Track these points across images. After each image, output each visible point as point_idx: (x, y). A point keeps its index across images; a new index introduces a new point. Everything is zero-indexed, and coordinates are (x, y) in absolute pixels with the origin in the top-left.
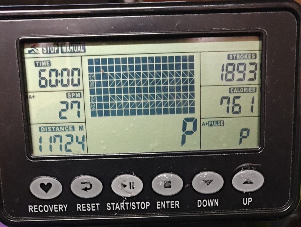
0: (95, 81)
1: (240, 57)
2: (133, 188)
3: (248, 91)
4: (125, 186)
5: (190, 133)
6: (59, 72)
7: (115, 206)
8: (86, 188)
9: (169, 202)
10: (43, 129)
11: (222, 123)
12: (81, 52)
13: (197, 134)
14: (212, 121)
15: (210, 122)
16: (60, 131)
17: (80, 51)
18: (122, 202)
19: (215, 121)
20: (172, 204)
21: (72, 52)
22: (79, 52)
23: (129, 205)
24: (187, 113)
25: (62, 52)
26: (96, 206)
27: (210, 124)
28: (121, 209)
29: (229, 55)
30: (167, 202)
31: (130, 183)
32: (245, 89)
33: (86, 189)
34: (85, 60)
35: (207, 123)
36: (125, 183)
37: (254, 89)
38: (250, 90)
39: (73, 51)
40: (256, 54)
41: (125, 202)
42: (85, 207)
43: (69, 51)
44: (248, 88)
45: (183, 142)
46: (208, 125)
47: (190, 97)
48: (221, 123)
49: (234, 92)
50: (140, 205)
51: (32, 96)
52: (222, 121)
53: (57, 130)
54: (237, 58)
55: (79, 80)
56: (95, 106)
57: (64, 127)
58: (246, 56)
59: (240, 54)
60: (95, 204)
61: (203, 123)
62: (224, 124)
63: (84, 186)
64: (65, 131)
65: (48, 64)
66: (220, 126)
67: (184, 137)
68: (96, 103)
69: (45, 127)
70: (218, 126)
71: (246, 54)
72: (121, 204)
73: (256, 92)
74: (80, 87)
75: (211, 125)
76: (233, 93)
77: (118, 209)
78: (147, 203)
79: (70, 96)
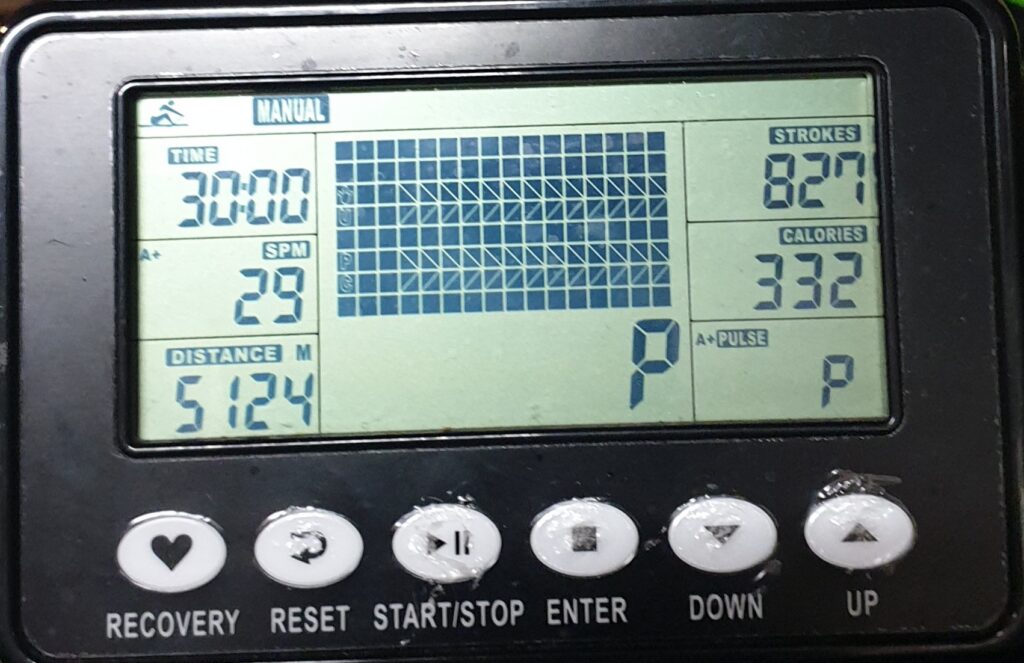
0: (356, 206)
1: (808, 137)
2: (467, 551)
4: (439, 543)
5: (658, 367)
7: (402, 613)
10: (178, 357)
11: (759, 338)
12: (316, 122)
13: (679, 369)
15: (721, 334)
16: (235, 362)
18: (426, 601)
19: (737, 331)
20: (600, 610)
21: (289, 123)
23: (450, 611)
24: (647, 305)
25: (256, 122)
26: (336, 614)
27: (721, 340)
28: (423, 626)
29: (772, 130)
30: (582, 601)
31: (457, 534)
32: (828, 230)
35: (711, 336)
36: (440, 535)
37: (858, 233)
38: (846, 234)
39: (290, 119)
40: (858, 128)
41: (437, 601)
42: (298, 619)
43: (280, 120)
44: (840, 229)
45: (637, 396)
46: (715, 343)
48: (756, 337)
49: (796, 240)
50: (488, 609)
51: (151, 252)
52: (760, 330)
54: (800, 139)
55: (305, 203)
56: (353, 283)
57: (249, 348)
58: (826, 134)
60: (334, 609)
61: (701, 336)
62: (766, 341)
64: (250, 361)
65: (212, 157)
68: (357, 272)
69: (184, 350)
70: (749, 345)
71: (826, 127)
72: (425, 606)
73: (865, 239)
74: (307, 226)
75: (727, 344)
76: (794, 243)
77: (411, 625)
78: (514, 603)
79: (274, 252)
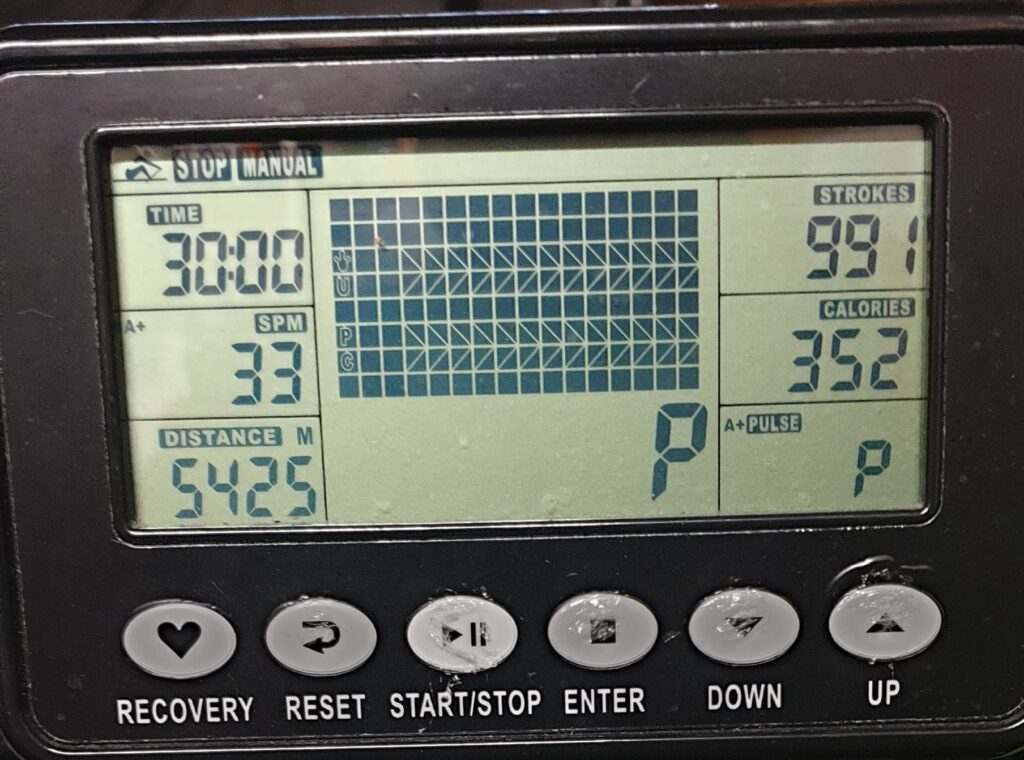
0: (355, 274)
1: (857, 196)
2: (483, 642)
3: (885, 313)
4: (455, 635)
5: (683, 455)
6: (232, 242)
7: (419, 702)
8: (319, 640)
9: (608, 691)
10: (172, 438)
11: (792, 423)
12: (309, 176)
13: (705, 458)
14: (758, 416)
15: (751, 419)
16: (232, 445)
17: (304, 173)
18: (444, 690)
19: (770, 416)
20: (617, 700)
21: (276, 177)
22: (301, 176)
23: (467, 700)
24: (673, 387)
25: (241, 176)
26: (352, 702)
27: (752, 425)
28: (441, 714)
29: (818, 189)
30: (600, 691)
31: (473, 626)
32: (874, 303)
33: (317, 646)
34: (321, 203)
35: (740, 421)
36: (454, 626)
37: (906, 305)
38: (892, 307)
39: (279, 173)
40: (911, 188)
41: (454, 690)
42: (314, 707)
43: (267, 174)
44: (885, 303)
45: (659, 486)
46: (744, 428)
47: (684, 333)
48: (789, 421)
49: (838, 314)
50: (505, 699)
51: (135, 323)
52: (794, 414)
53: (220, 441)
54: (848, 200)
55: (299, 271)
56: (355, 361)
57: (247, 430)
58: (877, 193)
59: (858, 187)
60: (350, 697)
61: (730, 421)
62: (800, 425)
63: (313, 634)
64: (248, 444)
65: (194, 216)
66: (789, 431)
67: (660, 471)
68: (359, 349)
69: (177, 431)
70: (780, 431)
71: (878, 186)
72: (441, 695)
73: (912, 313)
74: (302, 297)
75: (757, 430)
76: (834, 317)
77: (428, 714)
78: (531, 693)
79: (268, 325)
